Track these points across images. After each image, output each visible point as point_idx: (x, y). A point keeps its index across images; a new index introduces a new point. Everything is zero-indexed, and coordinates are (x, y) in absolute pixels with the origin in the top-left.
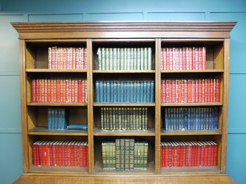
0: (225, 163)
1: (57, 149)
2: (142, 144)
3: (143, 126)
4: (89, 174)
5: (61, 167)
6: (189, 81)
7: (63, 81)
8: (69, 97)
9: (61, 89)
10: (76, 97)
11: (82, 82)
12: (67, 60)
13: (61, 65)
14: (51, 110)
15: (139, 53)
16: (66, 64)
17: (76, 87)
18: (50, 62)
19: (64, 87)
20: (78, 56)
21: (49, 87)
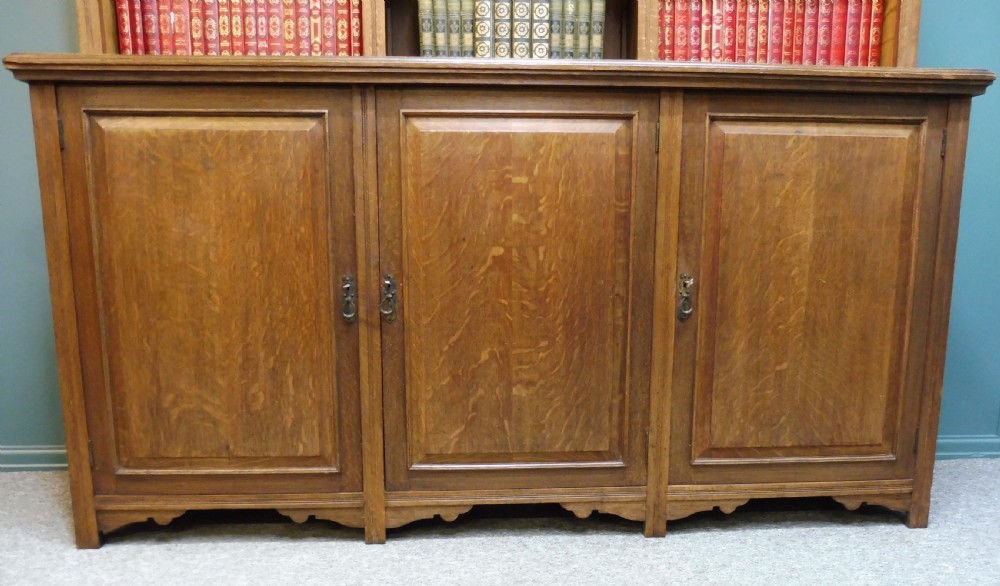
0: (914, 37)
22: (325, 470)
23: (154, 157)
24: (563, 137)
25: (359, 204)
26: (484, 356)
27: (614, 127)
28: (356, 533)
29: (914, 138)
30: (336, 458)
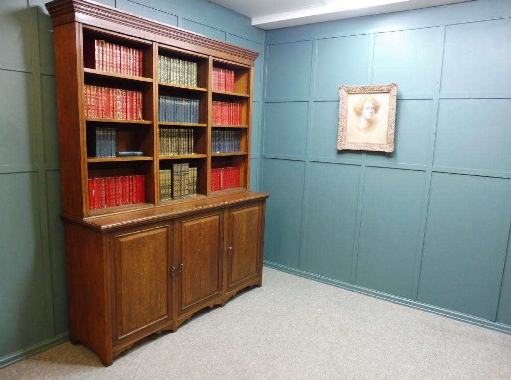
1: (107, 184)
2: (192, 168)
3: (190, 150)
4: (155, 205)
5: (111, 208)
6: (223, 103)
7: (113, 90)
8: (121, 113)
9: (111, 102)
10: (129, 114)
11: (135, 94)
12: (119, 62)
13: (111, 69)
14: (99, 130)
15: (186, 67)
16: (117, 68)
17: (128, 100)
18: (97, 62)
19: (115, 99)
20: (130, 59)
21: (96, 97)
22: (165, 317)
23: (132, 246)
24: (210, 221)
25: (174, 246)
26: (196, 276)
27: (216, 217)
28: (171, 331)
29: (259, 208)
30: (167, 313)
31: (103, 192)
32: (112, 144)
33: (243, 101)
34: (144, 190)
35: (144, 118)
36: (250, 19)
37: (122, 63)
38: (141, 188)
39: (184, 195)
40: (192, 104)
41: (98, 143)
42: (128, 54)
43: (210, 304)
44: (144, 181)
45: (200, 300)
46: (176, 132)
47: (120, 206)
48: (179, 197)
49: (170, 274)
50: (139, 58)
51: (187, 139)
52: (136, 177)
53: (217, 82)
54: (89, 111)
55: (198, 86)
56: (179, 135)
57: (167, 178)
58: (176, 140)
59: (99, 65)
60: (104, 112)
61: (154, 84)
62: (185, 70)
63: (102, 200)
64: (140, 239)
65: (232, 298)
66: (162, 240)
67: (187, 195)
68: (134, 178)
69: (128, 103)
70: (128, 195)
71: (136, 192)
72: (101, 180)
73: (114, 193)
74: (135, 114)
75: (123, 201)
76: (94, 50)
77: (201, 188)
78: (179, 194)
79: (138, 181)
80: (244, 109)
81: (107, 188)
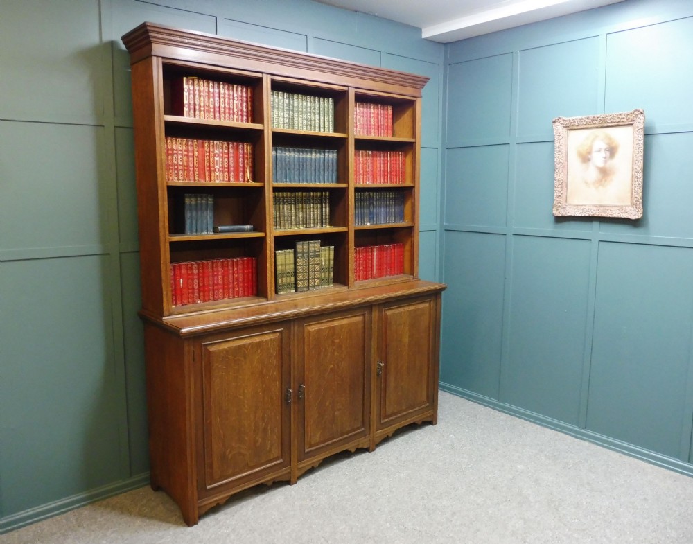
1: (201, 270)
2: (327, 247)
3: (324, 221)
4: (268, 301)
5: (204, 303)
6: (374, 152)
7: (209, 143)
8: (221, 173)
9: (207, 158)
10: (232, 174)
11: (241, 146)
12: (217, 105)
13: (207, 114)
14: (190, 197)
15: (317, 105)
16: (215, 113)
17: (231, 155)
18: (186, 106)
19: (212, 154)
20: (233, 99)
21: (185, 153)
22: (279, 462)
23: (228, 358)
24: (348, 324)
25: (292, 359)
26: (328, 404)
27: (360, 319)
28: (288, 482)
29: (430, 305)
30: (282, 456)
31: (196, 281)
32: (208, 217)
33: (407, 148)
34: (254, 279)
35: (254, 179)
36: (419, 30)
37: (222, 105)
38: (250, 275)
39: (314, 286)
40: (326, 157)
41: (188, 214)
42: (231, 93)
43: (351, 446)
44: (254, 265)
45: (335, 440)
46: (302, 196)
47: (220, 301)
48: (305, 289)
49: (285, 399)
50: (247, 97)
51: (319, 206)
52: (243, 261)
53: (365, 123)
54: (176, 172)
55: (335, 130)
56: (307, 201)
57: (288, 262)
58: (302, 208)
59: (190, 110)
60: (196, 173)
61: (266, 132)
62: (315, 109)
63: (193, 293)
64: (240, 347)
65: (386, 439)
66: (273, 351)
67: (318, 285)
68: (240, 262)
69: (231, 159)
70: (231, 285)
71: (243, 282)
72: (192, 265)
73: (211, 283)
74: (241, 174)
75: (224, 293)
76: (182, 90)
77: (340, 275)
78: (306, 285)
79: (246, 266)
80: (409, 160)
81: (202, 276)
